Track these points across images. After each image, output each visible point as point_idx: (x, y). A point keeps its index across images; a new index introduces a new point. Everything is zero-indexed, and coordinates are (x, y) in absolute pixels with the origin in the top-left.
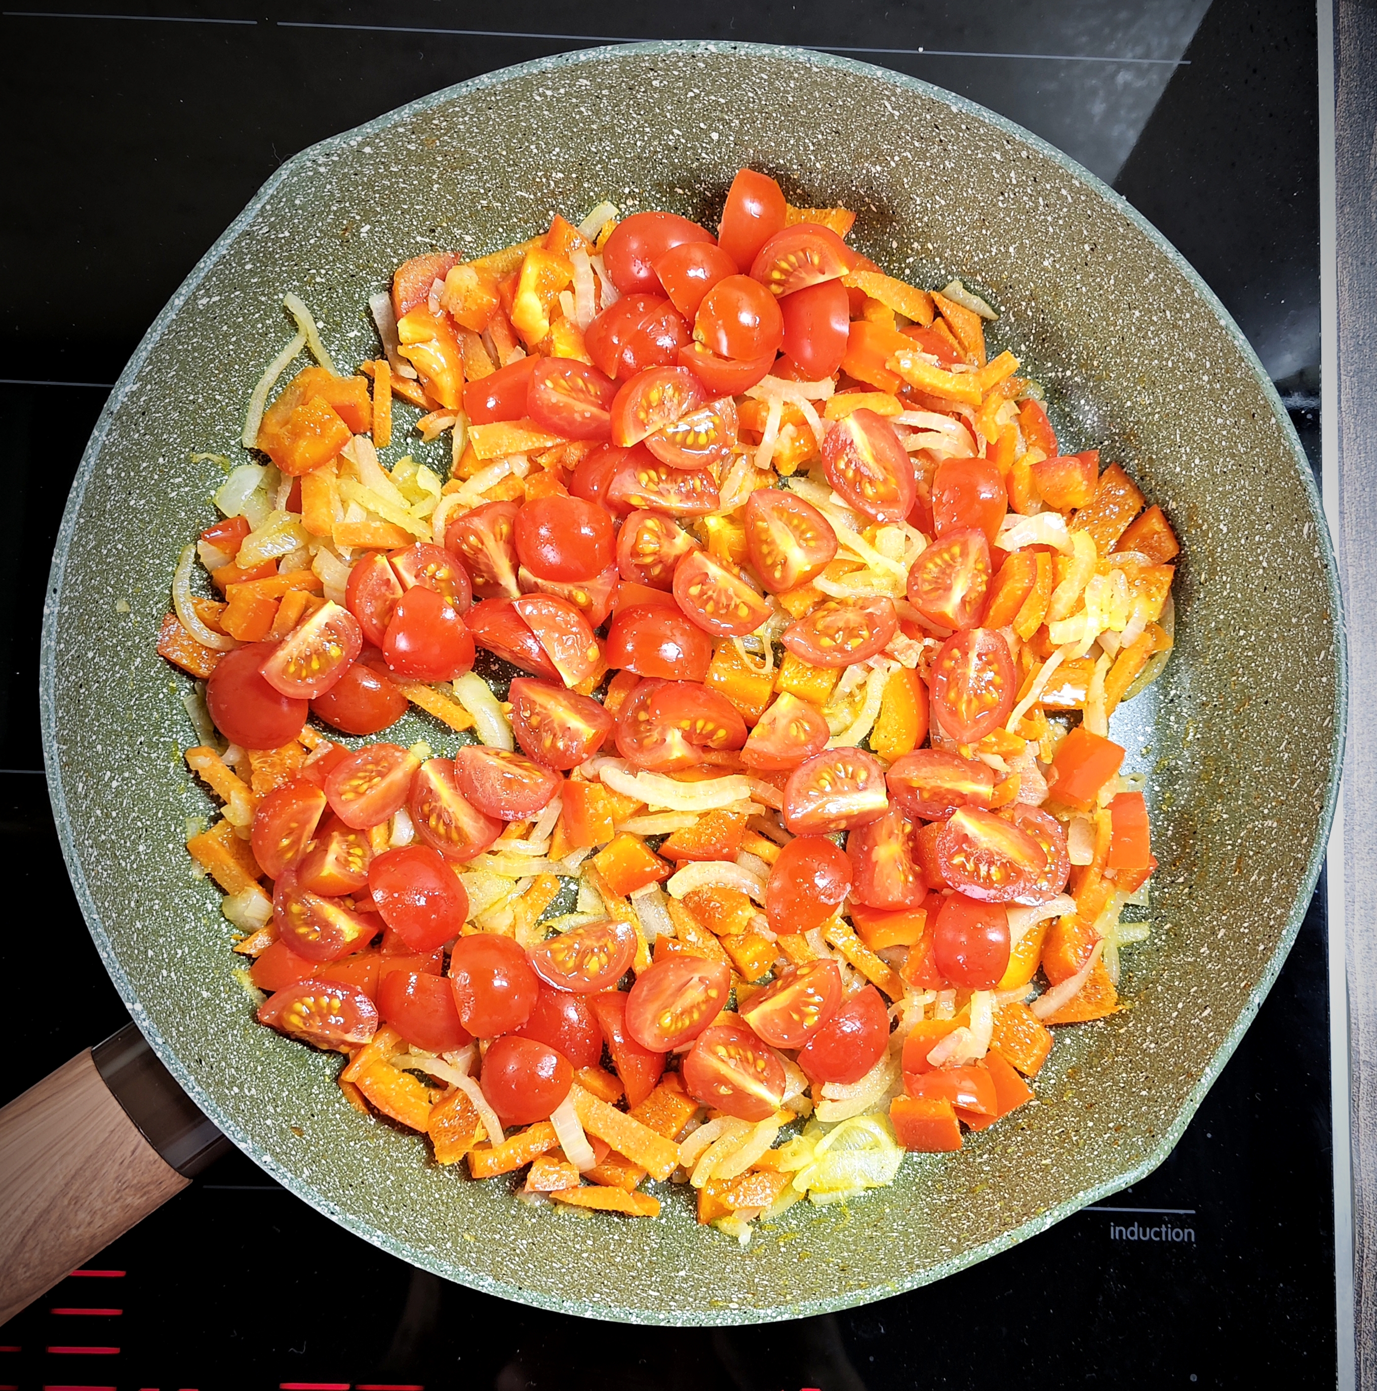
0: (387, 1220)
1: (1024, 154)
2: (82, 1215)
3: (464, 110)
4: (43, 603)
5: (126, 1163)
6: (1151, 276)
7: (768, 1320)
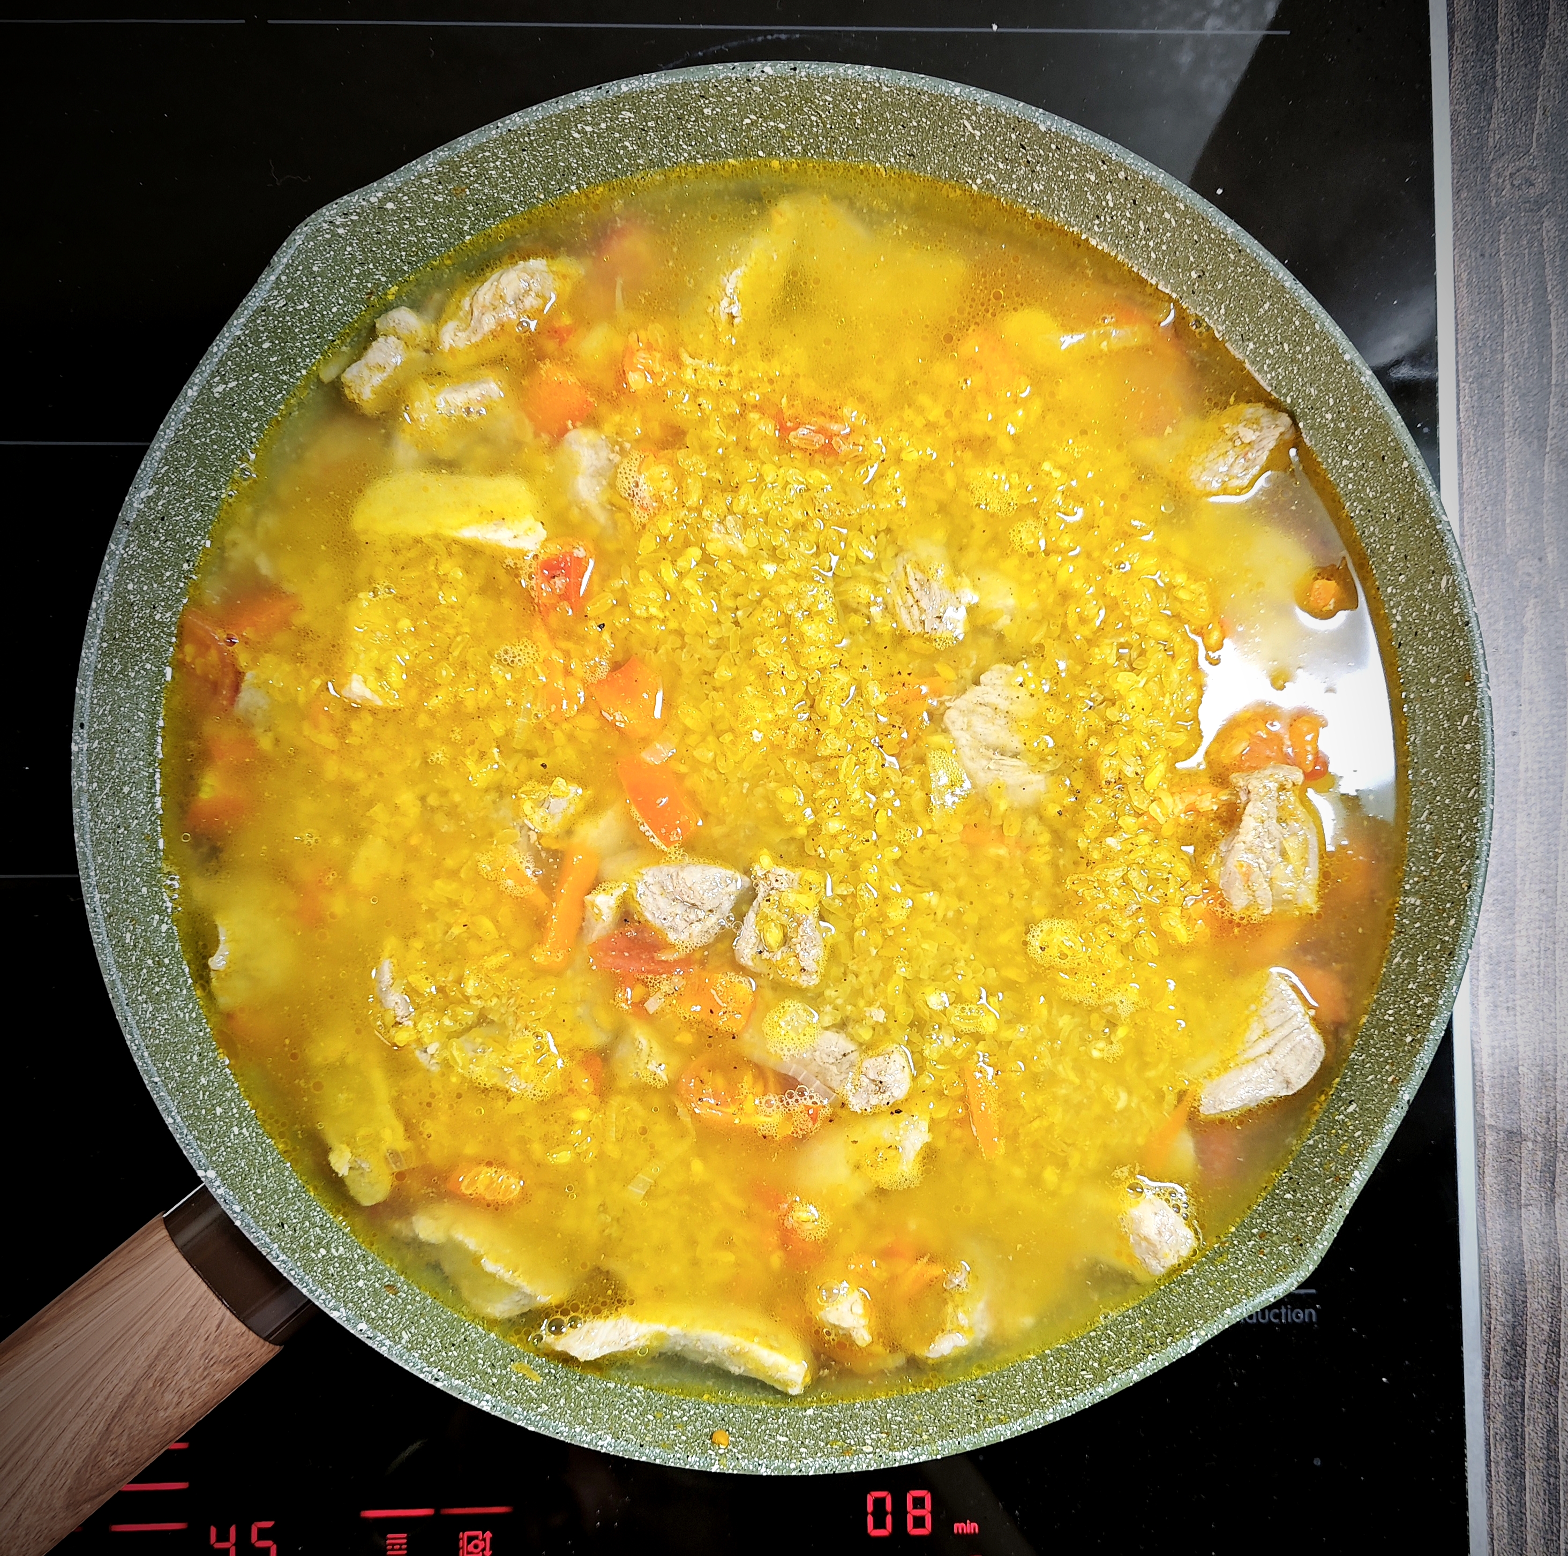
0: (495, 1380)
1: (1122, 175)
2: (168, 1397)
3: (494, 154)
4: (69, 740)
5: (212, 1337)
6: (1266, 306)
7: (905, 1462)
